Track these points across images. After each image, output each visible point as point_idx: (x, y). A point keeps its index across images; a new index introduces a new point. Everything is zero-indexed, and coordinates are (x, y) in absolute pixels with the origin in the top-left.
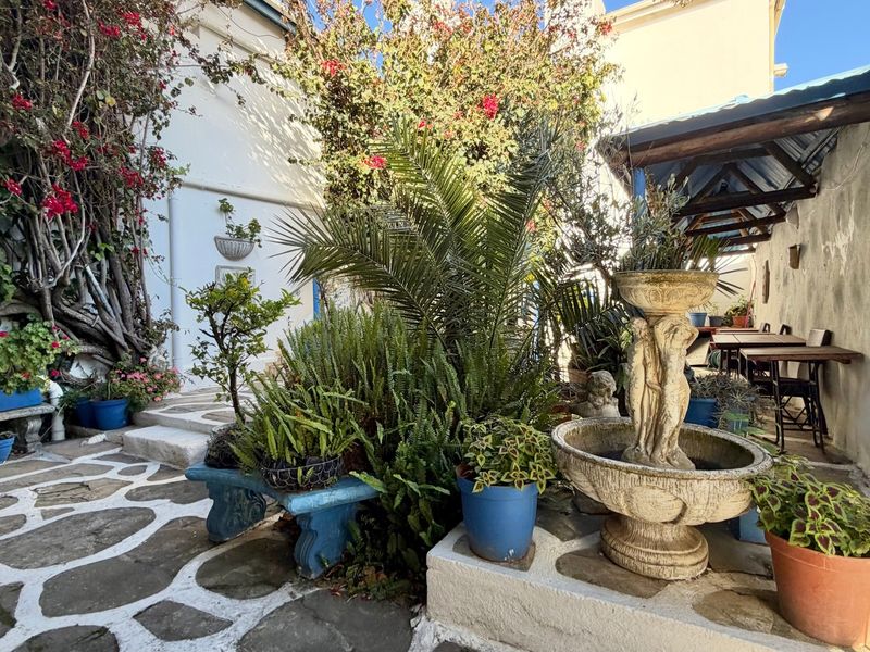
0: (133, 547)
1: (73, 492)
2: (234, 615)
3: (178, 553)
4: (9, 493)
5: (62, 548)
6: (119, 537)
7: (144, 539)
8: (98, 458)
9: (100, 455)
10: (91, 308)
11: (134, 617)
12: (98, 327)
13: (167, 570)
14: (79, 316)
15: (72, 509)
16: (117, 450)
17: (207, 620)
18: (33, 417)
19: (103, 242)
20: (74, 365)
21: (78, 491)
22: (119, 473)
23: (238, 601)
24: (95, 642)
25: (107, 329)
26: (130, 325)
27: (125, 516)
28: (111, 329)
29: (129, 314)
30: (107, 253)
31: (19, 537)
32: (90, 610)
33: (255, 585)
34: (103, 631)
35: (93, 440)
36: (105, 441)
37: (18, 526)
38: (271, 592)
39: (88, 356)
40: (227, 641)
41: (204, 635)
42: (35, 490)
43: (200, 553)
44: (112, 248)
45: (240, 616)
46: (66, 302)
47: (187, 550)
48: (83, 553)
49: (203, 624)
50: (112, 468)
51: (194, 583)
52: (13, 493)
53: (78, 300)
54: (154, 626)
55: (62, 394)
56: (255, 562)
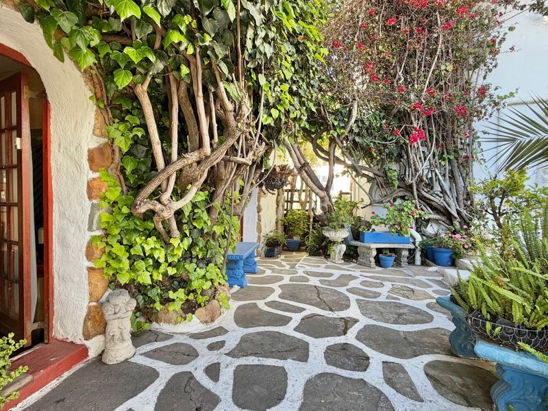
0: (409, 330)
1: (406, 292)
2: (427, 398)
3: (428, 347)
4: (383, 282)
5: (382, 315)
6: (407, 322)
7: (416, 330)
8: (428, 280)
9: (430, 278)
10: (439, 193)
11: (383, 362)
12: (442, 204)
13: (415, 351)
14: (432, 198)
15: (399, 299)
16: (440, 278)
17: (412, 389)
18: (405, 249)
19: (448, 154)
20: (430, 225)
21: (409, 292)
22: (433, 291)
23: (437, 394)
24: (362, 361)
25: (447, 206)
26: (461, 204)
27: (418, 313)
28: (449, 206)
29: (461, 198)
30: (450, 160)
31: (372, 302)
32: (370, 347)
33: (456, 393)
34: (368, 358)
35: (431, 269)
36: (437, 271)
37: (375, 297)
38: (462, 405)
39: (437, 221)
40: (412, 407)
41: (404, 395)
42: (393, 285)
43: (439, 353)
44: (452, 157)
45: (431, 401)
46: (425, 190)
47: (433, 348)
48: (387, 321)
49: (409, 390)
50: (431, 287)
51: (422, 366)
52: (384, 283)
53: (432, 189)
54: (387, 372)
55: (421, 240)
56: (469, 381)
